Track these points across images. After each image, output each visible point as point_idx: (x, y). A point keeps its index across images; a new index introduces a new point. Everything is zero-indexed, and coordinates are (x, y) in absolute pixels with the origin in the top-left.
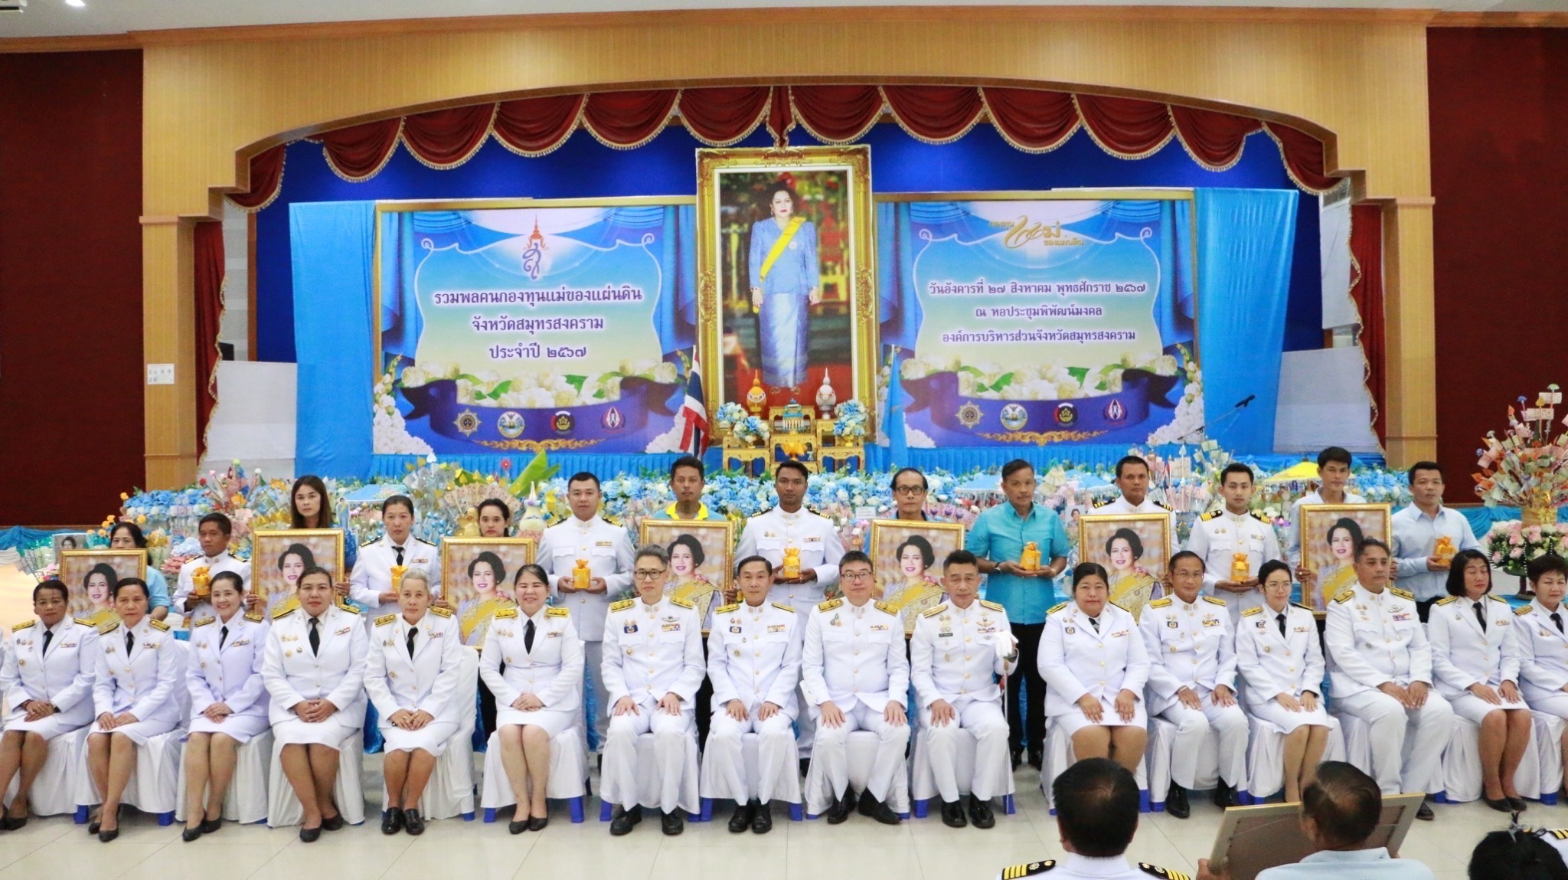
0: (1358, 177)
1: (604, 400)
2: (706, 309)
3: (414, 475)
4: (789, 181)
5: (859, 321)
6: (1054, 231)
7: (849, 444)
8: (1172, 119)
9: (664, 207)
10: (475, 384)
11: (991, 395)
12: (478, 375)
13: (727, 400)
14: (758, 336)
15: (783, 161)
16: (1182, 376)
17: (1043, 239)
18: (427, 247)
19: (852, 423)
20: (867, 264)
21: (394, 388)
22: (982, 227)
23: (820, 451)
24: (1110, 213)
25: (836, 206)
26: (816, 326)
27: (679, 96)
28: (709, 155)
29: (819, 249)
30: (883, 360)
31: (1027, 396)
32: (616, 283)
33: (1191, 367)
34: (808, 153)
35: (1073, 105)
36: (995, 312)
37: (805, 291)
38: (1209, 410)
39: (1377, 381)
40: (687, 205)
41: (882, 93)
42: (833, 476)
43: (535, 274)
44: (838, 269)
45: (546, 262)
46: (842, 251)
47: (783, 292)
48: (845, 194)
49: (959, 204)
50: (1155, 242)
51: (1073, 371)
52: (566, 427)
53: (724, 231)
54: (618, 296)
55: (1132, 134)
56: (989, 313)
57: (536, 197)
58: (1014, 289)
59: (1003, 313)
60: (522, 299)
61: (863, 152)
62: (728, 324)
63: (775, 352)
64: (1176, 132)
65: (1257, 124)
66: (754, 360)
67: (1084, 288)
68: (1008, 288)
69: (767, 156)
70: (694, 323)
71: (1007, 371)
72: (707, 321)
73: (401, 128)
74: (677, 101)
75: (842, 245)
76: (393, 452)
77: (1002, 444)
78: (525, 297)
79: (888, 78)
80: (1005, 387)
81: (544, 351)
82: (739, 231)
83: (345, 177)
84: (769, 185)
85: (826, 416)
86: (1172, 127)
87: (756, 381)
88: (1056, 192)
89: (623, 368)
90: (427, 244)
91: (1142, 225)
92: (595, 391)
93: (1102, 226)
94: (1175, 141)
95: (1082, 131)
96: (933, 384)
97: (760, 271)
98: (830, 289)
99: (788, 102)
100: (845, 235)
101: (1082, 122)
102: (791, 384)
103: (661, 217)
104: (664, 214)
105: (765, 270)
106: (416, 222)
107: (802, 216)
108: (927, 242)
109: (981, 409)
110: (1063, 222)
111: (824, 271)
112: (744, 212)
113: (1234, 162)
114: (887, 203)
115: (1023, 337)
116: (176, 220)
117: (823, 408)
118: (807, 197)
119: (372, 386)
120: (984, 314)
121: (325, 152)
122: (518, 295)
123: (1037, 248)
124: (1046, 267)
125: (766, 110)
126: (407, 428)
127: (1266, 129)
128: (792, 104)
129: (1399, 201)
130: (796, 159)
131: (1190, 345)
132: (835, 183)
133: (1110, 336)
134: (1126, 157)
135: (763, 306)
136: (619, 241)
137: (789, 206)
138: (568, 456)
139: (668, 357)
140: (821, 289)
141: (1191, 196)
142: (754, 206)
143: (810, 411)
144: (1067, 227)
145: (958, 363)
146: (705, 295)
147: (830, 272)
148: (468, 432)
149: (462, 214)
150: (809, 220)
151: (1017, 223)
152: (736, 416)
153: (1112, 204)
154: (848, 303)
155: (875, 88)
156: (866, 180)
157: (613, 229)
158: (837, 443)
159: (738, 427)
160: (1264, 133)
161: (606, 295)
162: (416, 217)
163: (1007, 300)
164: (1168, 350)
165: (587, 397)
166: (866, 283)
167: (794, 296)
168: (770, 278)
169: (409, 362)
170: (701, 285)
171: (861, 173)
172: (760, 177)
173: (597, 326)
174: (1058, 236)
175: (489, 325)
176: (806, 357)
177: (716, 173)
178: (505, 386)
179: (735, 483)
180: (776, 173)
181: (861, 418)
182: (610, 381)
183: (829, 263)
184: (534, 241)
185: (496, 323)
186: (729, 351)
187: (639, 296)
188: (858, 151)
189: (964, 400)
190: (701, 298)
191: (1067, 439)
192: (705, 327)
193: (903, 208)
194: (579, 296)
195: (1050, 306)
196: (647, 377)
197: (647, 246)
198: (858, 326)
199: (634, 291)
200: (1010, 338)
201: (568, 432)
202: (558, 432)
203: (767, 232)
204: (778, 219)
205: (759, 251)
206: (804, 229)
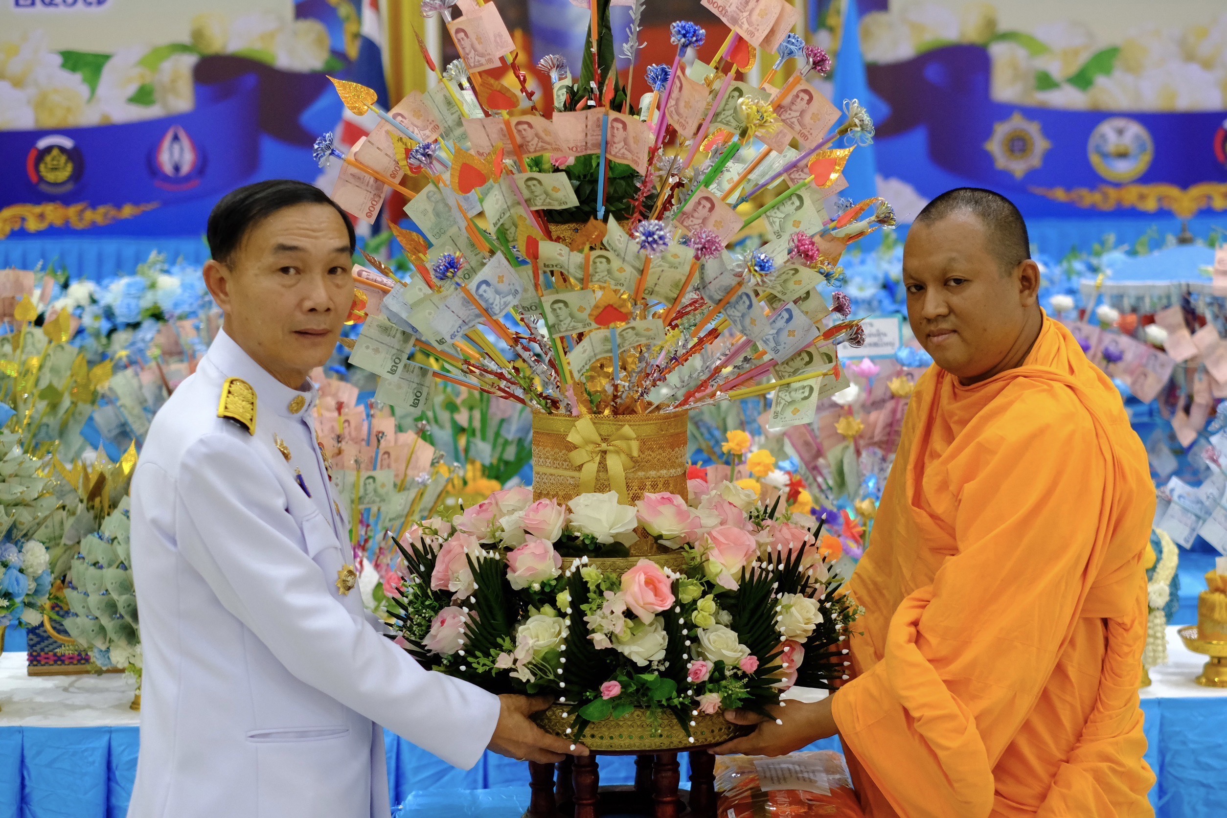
1: (154, 112)
11: (1068, 99)
31: (1152, 101)
52: (63, 176)
71: (1105, 39)
77: (1092, 213)
80: (1101, 80)
89: (198, 35)
92: (131, 89)
96: (932, 73)
109: (1047, 132)
138: (71, 245)
145: (990, 24)
165: (112, 105)
182: (167, 67)
189: (1005, 111)
196: (256, 57)
201: (69, 187)
202: (43, 187)
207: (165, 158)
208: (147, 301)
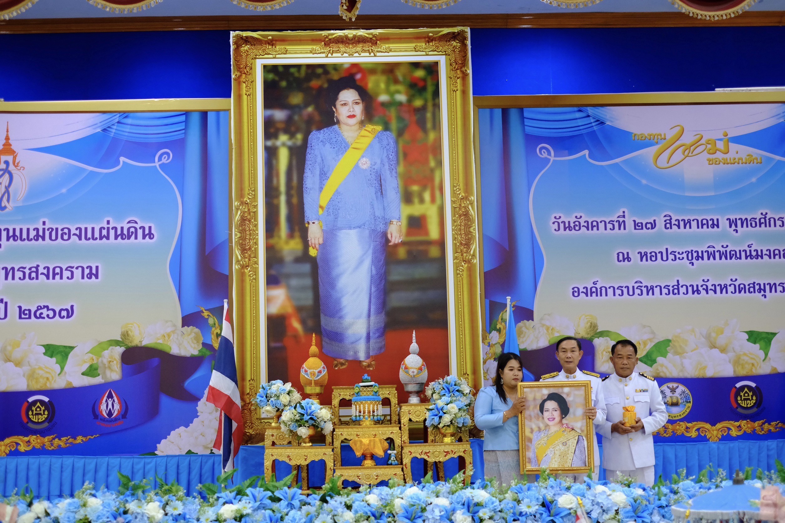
2: (243, 250)
4: (358, 76)
5: (456, 267)
6: (720, 145)
7: (447, 440)
9: (187, 113)
13: (272, 377)
14: (316, 287)
15: (351, 49)
17: (705, 155)
22: (623, 141)
23: (406, 450)
25: (423, 109)
26: (397, 275)
28: (247, 40)
29: (401, 169)
30: (492, 323)
31: (691, 372)
34: (385, 39)
36: (643, 256)
37: (381, 227)
40: (218, 112)
42: (444, 487)
43: (5, 203)
44: (427, 196)
46: (432, 171)
47: (350, 228)
48: (436, 93)
49: (590, 110)
51: (753, 337)
52: (42, 418)
53: (269, 143)
54: (122, 235)
57: (7, 99)
58: (668, 224)
59: (653, 257)
61: (459, 37)
62: (273, 272)
63: (340, 310)
66: (310, 323)
67: (765, 221)
68: (661, 223)
69: (328, 42)
70: (227, 273)
71: (661, 337)
72: (243, 267)
75: (432, 164)
80: (660, 359)
81: (13, 311)
82: (290, 143)
84: (331, 82)
85: (414, 400)
87: (314, 349)
88: (721, 93)
89: (125, 335)
92: (85, 367)
97: (319, 198)
98: (416, 224)
100: (437, 149)
102: (362, 356)
103: (182, 126)
104: (186, 122)
105: (324, 199)
107: (376, 124)
108: (547, 160)
110: (732, 134)
111: (408, 198)
112: (296, 118)
114: (492, 109)
115: (682, 290)
117: (411, 388)
118: (383, 98)
120: (629, 259)
123: (698, 170)
124: (712, 193)
130: (367, 47)
132: (422, 80)
135: (325, 247)
136: (122, 159)
137: (358, 110)
138: (45, 460)
139: (187, 321)
140: (404, 223)
142: (310, 109)
143: (390, 393)
144: (738, 140)
145: (593, 326)
146: (242, 231)
147: (416, 200)
150: (387, 128)
151: (670, 135)
152: (285, 399)
154: (441, 243)
156: (465, 76)
157: (115, 141)
158: (430, 438)
159: (287, 416)
161: (104, 232)
163: (660, 240)
165: (73, 376)
166: (466, 215)
167: (367, 232)
168: (333, 207)
170: (237, 218)
171: (458, 65)
172: (320, 71)
173: (90, 276)
174: (727, 153)
176: (383, 316)
177: (259, 64)
179: (279, 500)
180: (342, 65)
182: (106, 353)
183: (415, 188)
184: (4, 158)
186: (275, 309)
187: (151, 235)
188: (454, 36)
190: (235, 235)
191: (749, 431)
192: (242, 276)
193: (514, 115)
194: (66, 234)
195: (718, 247)
196: (160, 347)
197: (162, 166)
198: (456, 274)
199: (143, 228)
200: (665, 291)
201: (46, 425)
202: (30, 425)
203: (328, 145)
204: (344, 127)
205: (318, 172)
206: (380, 141)
207: (103, 407)
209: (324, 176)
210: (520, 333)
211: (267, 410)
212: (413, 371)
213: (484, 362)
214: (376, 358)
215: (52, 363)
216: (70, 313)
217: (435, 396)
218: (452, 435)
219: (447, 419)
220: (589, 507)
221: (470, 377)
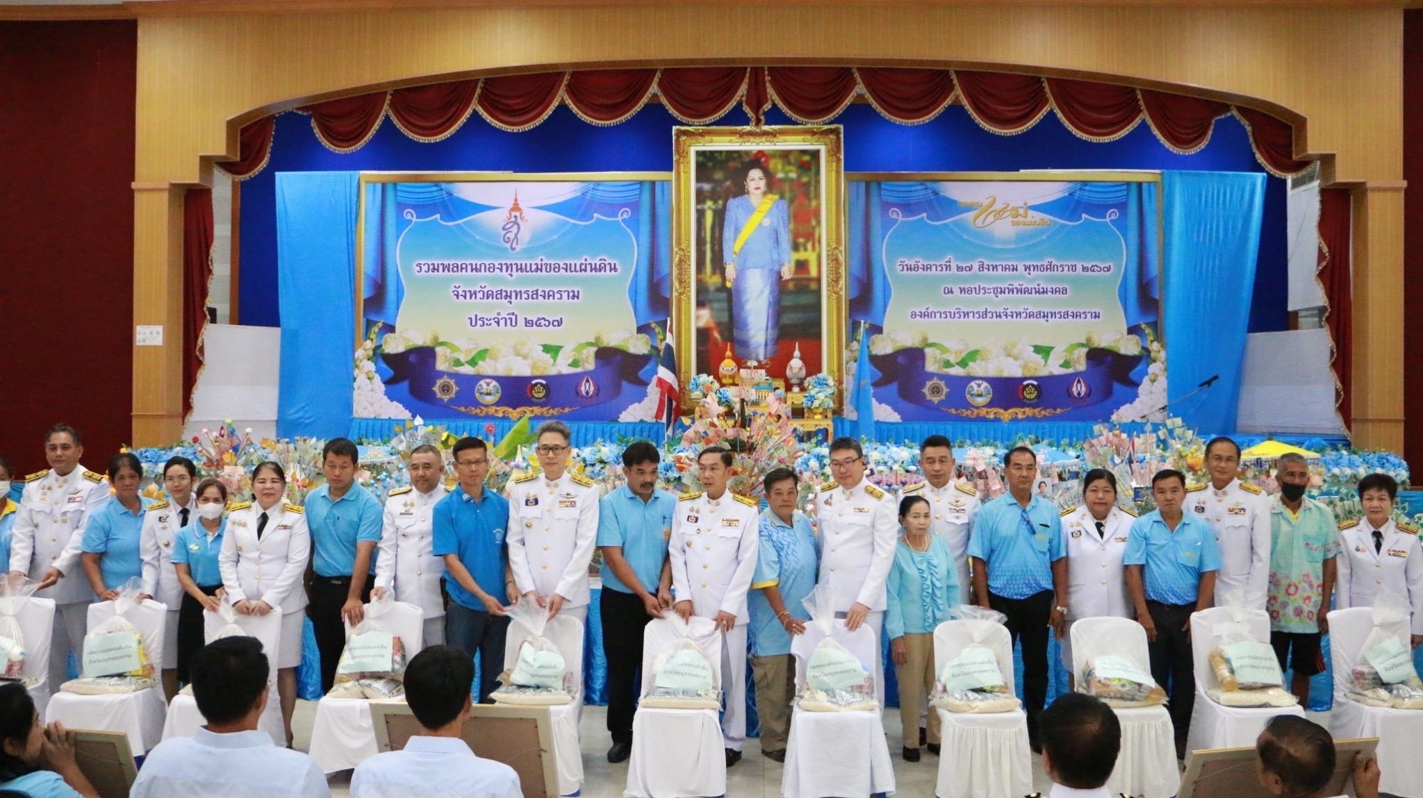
0: (1328, 160)
1: (579, 370)
2: (681, 282)
3: (402, 437)
4: (763, 159)
5: (829, 296)
6: (1021, 211)
7: (818, 417)
8: (1141, 103)
9: (641, 183)
10: (452, 352)
11: (957, 371)
12: (456, 343)
13: (699, 372)
14: (730, 309)
15: (758, 139)
16: (1145, 357)
17: (1010, 219)
18: (409, 217)
19: (821, 396)
20: (838, 241)
21: (375, 354)
22: (951, 207)
24: (1077, 195)
26: (788, 301)
27: (658, 75)
28: (685, 133)
29: (791, 226)
30: (852, 335)
31: (992, 372)
32: (593, 257)
33: (1155, 346)
34: (782, 133)
35: (1043, 88)
36: (962, 290)
37: (776, 268)
38: (1172, 390)
39: (1343, 363)
40: (663, 182)
41: (857, 75)
43: (514, 245)
44: (809, 246)
45: (525, 234)
46: (814, 228)
47: (755, 268)
48: (818, 172)
49: (929, 184)
50: (1121, 224)
51: (1038, 349)
52: (541, 395)
53: (699, 207)
54: (595, 269)
55: (1102, 117)
56: (956, 290)
57: (515, 171)
58: (982, 267)
59: (970, 291)
60: (501, 270)
61: (835, 132)
63: (747, 325)
64: (1145, 116)
65: (1226, 108)
66: (726, 334)
67: (1050, 267)
68: (976, 266)
69: (742, 135)
70: (668, 296)
71: (973, 348)
72: (681, 294)
73: (388, 101)
74: (656, 80)
75: (814, 223)
76: (373, 416)
77: (967, 419)
78: (504, 267)
79: (864, 61)
80: (971, 364)
81: (521, 322)
82: (713, 207)
83: (332, 148)
84: (743, 163)
85: (796, 389)
86: (1140, 111)
88: (1024, 173)
89: (598, 339)
90: (409, 215)
91: (1107, 207)
92: (570, 361)
93: (1070, 207)
94: (1144, 124)
95: (1051, 113)
96: (900, 359)
97: (734, 246)
98: (802, 266)
99: (764, 83)
100: (817, 213)
101: (1052, 105)
102: (761, 357)
103: (637, 192)
104: (641, 189)
105: (737, 246)
106: (399, 194)
107: (775, 194)
108: (897, 220)
109: (947, 385)
110: (1030, 204)
111: (796, 247)
112: (718, 189)
113: (1202, 146)
115: (989, 315)
116: (167, 186)
117: (794, 381)
118: (780, 175)
119: (354, 352)
120: (952, 292)
121: (313, 123)
122: (497, 266)
123: (1004, 229)
124: (1013, 246)
125: (743, 89)
126: (386, 393)
127: (1235, 112)
128: (768, 85)
129: (1370, 184)
130: (769, 138)
131: (1155, 326)
132: (808, 162)
133: (1075, 315)
134: (1095, 139)
135: (737, 280)
136: (596, 215)
137: (762, 184)
139: (641, 329)
140: (793, 265)
141: (1158, 178)
142: (728, 183)
143: (780, 383)
144: (1034, 208)
145: (925, 339)
146: (680, 269)
147: (802, 249)
148: (446, 398)
149: (443, 186)
150: (782, 197)
151: (986, 203)
152: (708, 387)
153: (1079, 185)
154: (819, 280)
155: (849, 70)
156: (838, 160)
157: (591, 203)
158: (806, 415)
159: (710, 398)
160: (1232, 116)
161: (583, 267)
162: (398, 188)
163: (975, 278)
164: (1133, 330)
165: (562, 366)
166: (837, 260)
167: (766, 271)
168: (743, 252)
169: (390, 329)
170: (676, 260)
171: (834, 152)
172: (736, 155)
173: (574, 297)
174: (1026, 217)
175: (468, 294)
176: (776, 331)
177: (692, 151)
178: (483, 354)
180: (751, 151)
181: (830, 391)
182: (585, 351)
183: (801, 240)
184: (514, 214)
185: (475, 293)
187: (615, 269)
188: (831, 131)
189: (931, 376)
190: (675, 271)
191: (1031, 415)
192: (679, 301)
193: (874, 186)
194: (557, 268)
195: (1016, 285)
196: (621, 348)
197: (623, 220)
198: (829, 302)
199: (610, 264)
200: (977, 315)
201: (544, 399)
202: (533, 400)
203: (740, 209)
204: (752, 196)
205: (733, 227)
206: (777, 206)
207: (583, 388)
208: (598, 456)
209: (737, 231)
210: (874, 343)
211: (696, 394)
212: (795, 370)
213: (847, 363)
214: (771, 359)
215: (547, 357)
216: (560, 323)
217: (810, 387)
218: (821, 414)
219: (816, 403)
220: (886, 459)
221: (836, 374)
